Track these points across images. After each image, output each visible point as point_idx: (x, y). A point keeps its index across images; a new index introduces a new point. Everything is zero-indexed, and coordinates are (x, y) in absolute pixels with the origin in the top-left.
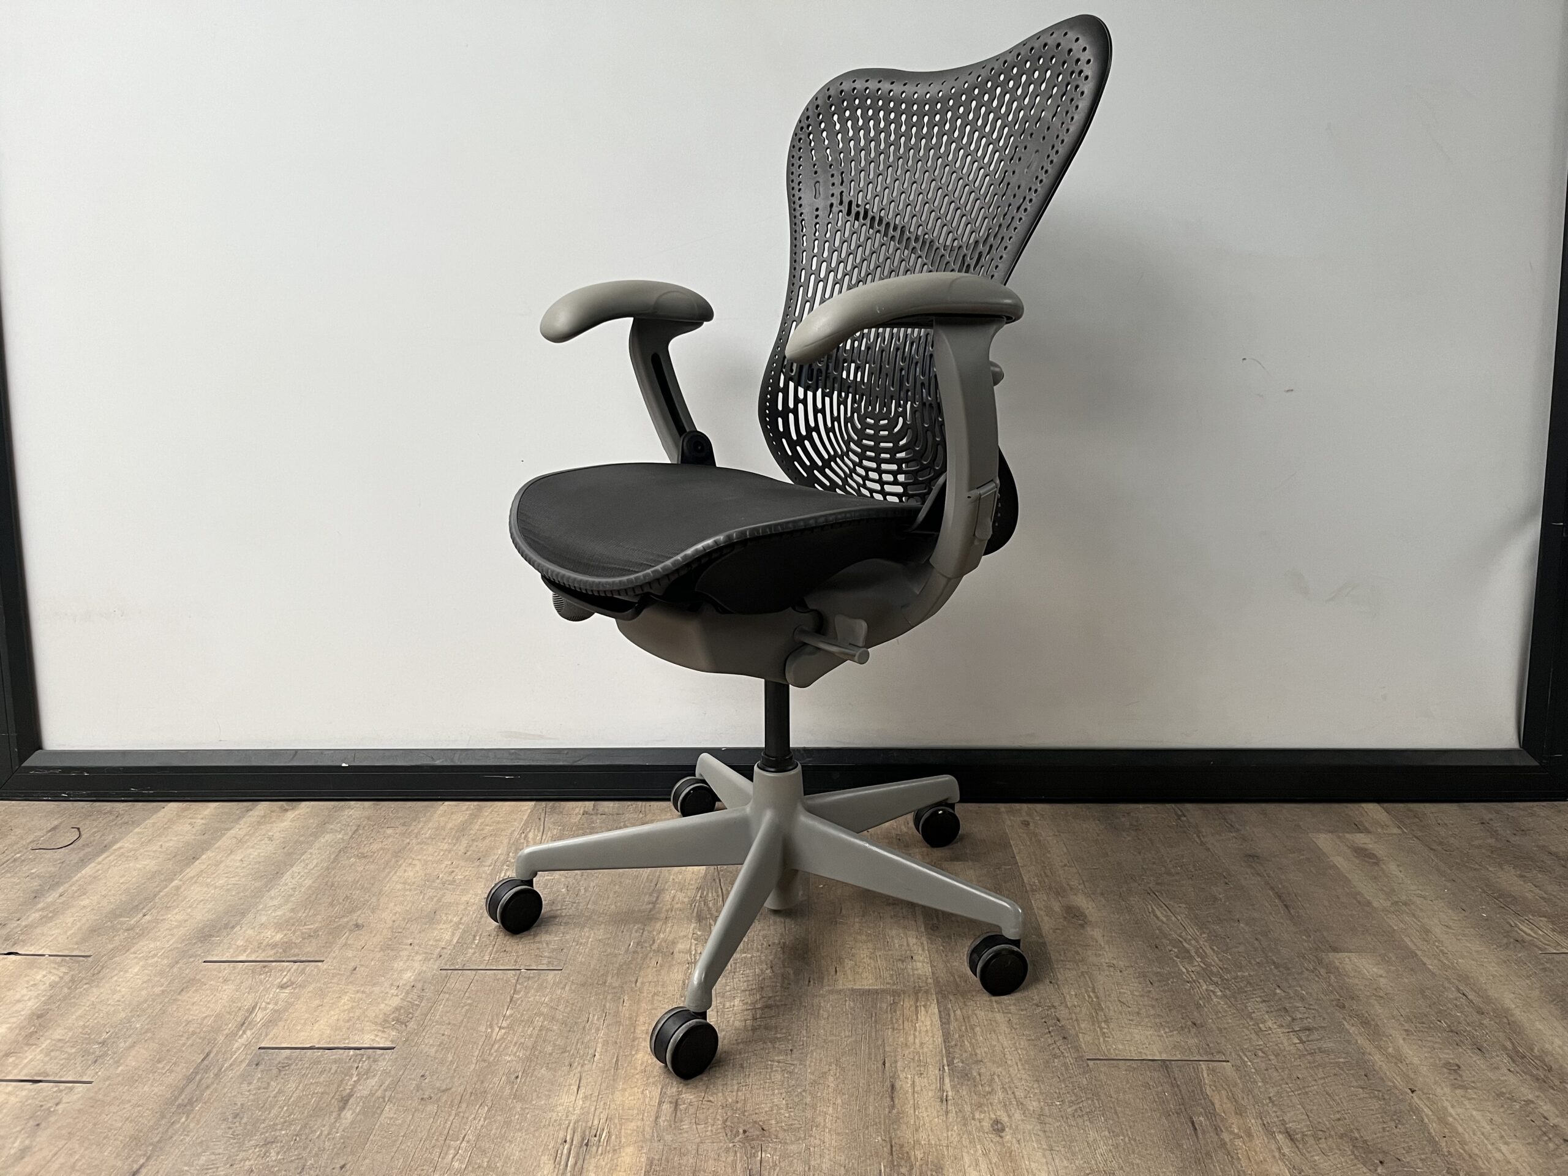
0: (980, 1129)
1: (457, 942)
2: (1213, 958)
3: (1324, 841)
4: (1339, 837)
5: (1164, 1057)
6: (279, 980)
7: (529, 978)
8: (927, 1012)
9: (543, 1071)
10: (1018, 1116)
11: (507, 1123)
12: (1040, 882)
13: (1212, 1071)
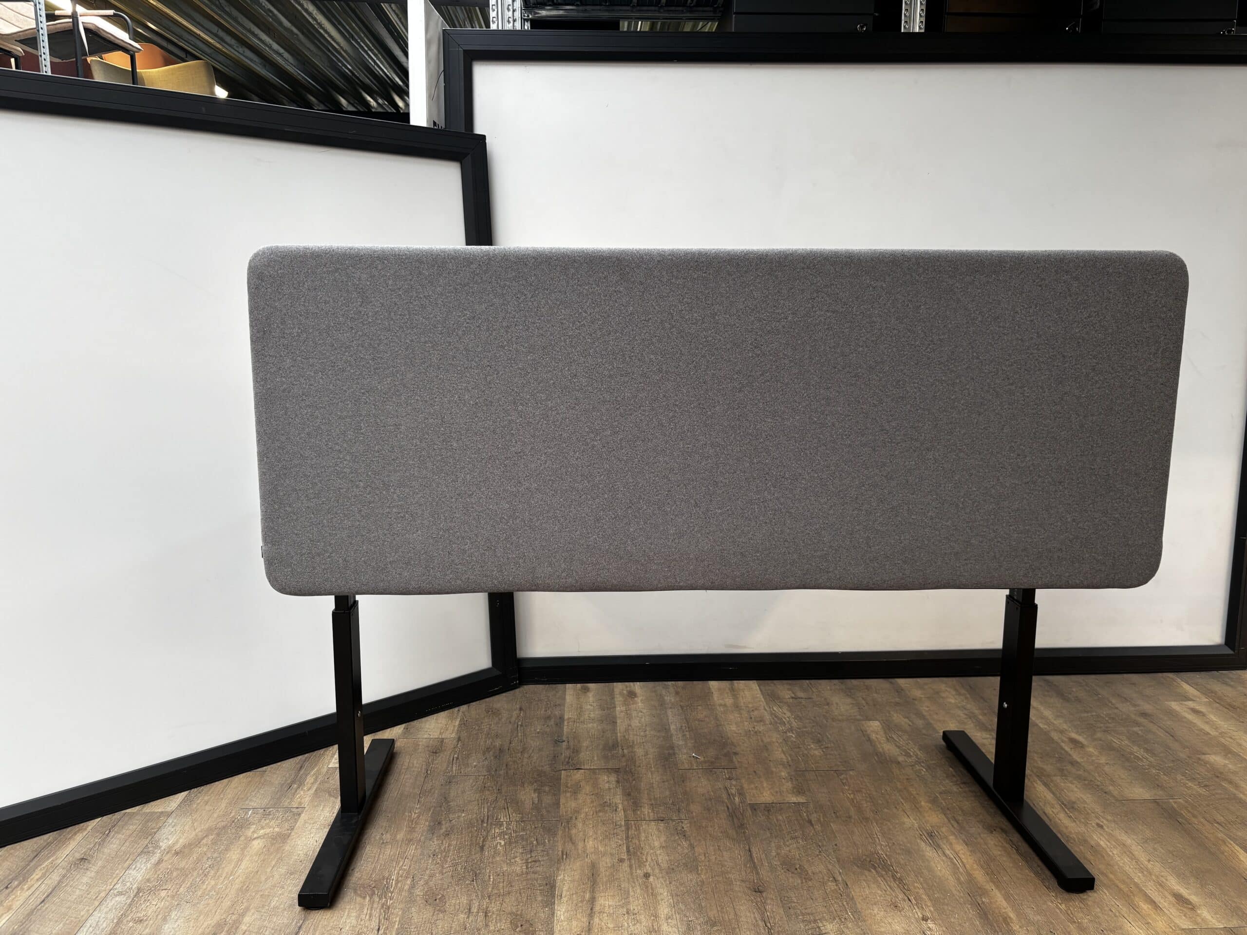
0: (1093, 827)
1: (792, 760)
2: (1152, 759)
3: (1174, 705)
4: (1181, 704)
5: (1153, 798)
6: (724, 777)
7: (842, 774)
8: (1037, 783)
9: (886, 810)
10: (1105, 822)
11: (890, 829)
12: (1049, 727)
13: (1175, 803)
